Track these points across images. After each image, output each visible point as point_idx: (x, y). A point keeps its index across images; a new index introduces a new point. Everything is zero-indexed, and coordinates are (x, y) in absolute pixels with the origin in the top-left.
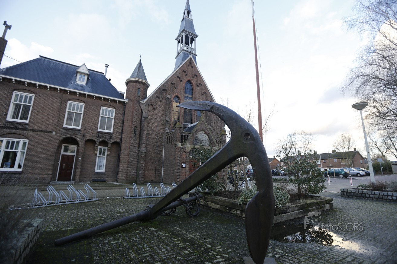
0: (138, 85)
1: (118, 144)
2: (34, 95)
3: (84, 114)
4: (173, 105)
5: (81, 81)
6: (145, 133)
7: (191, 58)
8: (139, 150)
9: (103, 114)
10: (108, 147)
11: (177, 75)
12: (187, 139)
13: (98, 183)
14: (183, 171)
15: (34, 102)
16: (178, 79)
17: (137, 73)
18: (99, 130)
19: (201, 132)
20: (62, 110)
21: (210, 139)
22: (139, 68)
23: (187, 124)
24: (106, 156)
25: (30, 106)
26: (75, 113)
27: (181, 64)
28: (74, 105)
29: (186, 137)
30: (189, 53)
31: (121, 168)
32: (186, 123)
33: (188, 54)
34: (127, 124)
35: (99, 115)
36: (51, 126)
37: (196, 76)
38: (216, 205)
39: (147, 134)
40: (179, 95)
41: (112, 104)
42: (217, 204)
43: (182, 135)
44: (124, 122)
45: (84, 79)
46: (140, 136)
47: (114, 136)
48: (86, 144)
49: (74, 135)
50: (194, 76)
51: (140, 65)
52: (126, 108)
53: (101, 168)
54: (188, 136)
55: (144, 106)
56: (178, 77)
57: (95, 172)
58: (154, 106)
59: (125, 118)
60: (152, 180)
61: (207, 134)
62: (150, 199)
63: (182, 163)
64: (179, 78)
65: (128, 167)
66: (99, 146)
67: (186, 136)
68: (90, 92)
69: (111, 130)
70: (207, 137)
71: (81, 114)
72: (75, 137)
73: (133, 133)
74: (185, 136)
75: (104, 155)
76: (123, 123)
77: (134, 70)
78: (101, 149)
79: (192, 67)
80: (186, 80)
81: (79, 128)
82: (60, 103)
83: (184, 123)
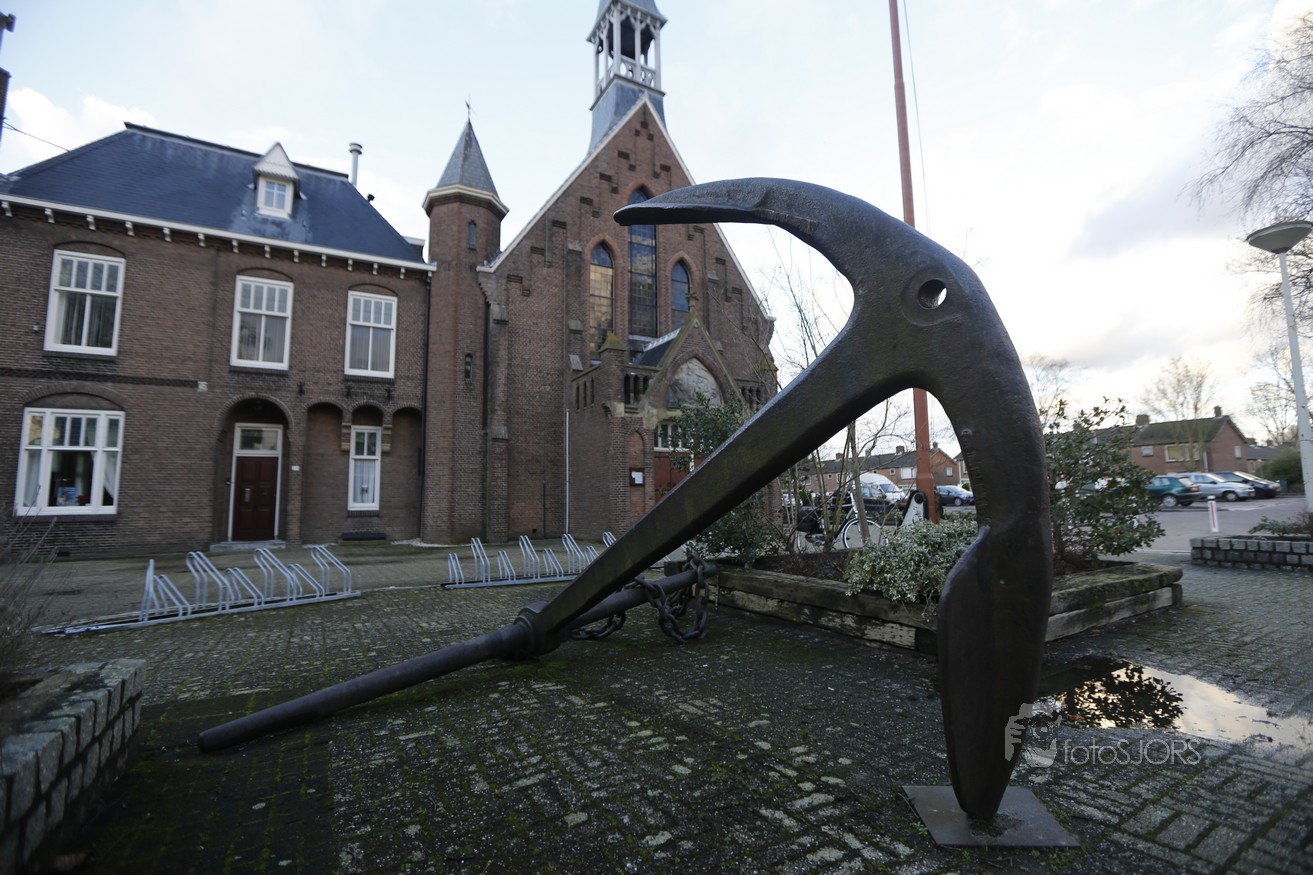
0: (469, 212)
1: (414, 417)
2: (123, 260)
3: (294, 319)
4: (592, 276)
5: (274, 205)
6: (501, 374)
7: (645, 106)
8: (486, 434)
9: (356, 317)
10: (384, 426)
11: (599, 170)
12: (645, 389)
13: (360, 545)
14: (636, 496)
15: (126, 286)
16: (605, 185)
17: (463, 167)
18: (349, 371)
19: (690, 365)
20: (220, 306)
21: (722, 388)
22: (466, 149)
23: (643, 339)
24: (378, 456)
25: (115, 298)
26: (264, 319)
27: (611, 128)
28: (259, 290)
29: (641, 384)
30: (636, 88)
31: (430, 494)
32: (636, 337)
33: (633, 91)
34: (440, 346)
35: (345, 319)
36: (190, 365)
37: (666, 168)
38: (762, 601)
39: (510, 380)
40: (609, 239)
41: (384, 280)
42: (768, 595)
43: (627, 378)
44: (431, 340)
45: (282, 198)
46: (488, 384)
47: (400, 390)
48: (310, 420)
49: (269, 389)
50: (658, 170)
51: (469, 140)
52: (433, 293)
53: (365, 495)
54: (646, 380)
55: (493, 282)
56: (603, 176)
57: (349, 509)
58: (526, 283)
59: (431, 326)
60: (535, 531)
61: (710, 369)
62: (531, 588)
63: (632, 470)
64: (608, 178)
65: (453, 490)
66: (354, 423)
67: (641, 380)
68: (306, 242)
69: (388, 371)
70: (711, 379)
71: (285, 318)
72: (273, 398)
73: (461, 376)
74: (636, 378)
75: (374, 453)
76: (426, 345)
77: (452, 159)
78: (360, 435)
79: (651, 138)
80: (632, 185)
81: (284, 366)
82: (212, 284)
83: (631, 337)
